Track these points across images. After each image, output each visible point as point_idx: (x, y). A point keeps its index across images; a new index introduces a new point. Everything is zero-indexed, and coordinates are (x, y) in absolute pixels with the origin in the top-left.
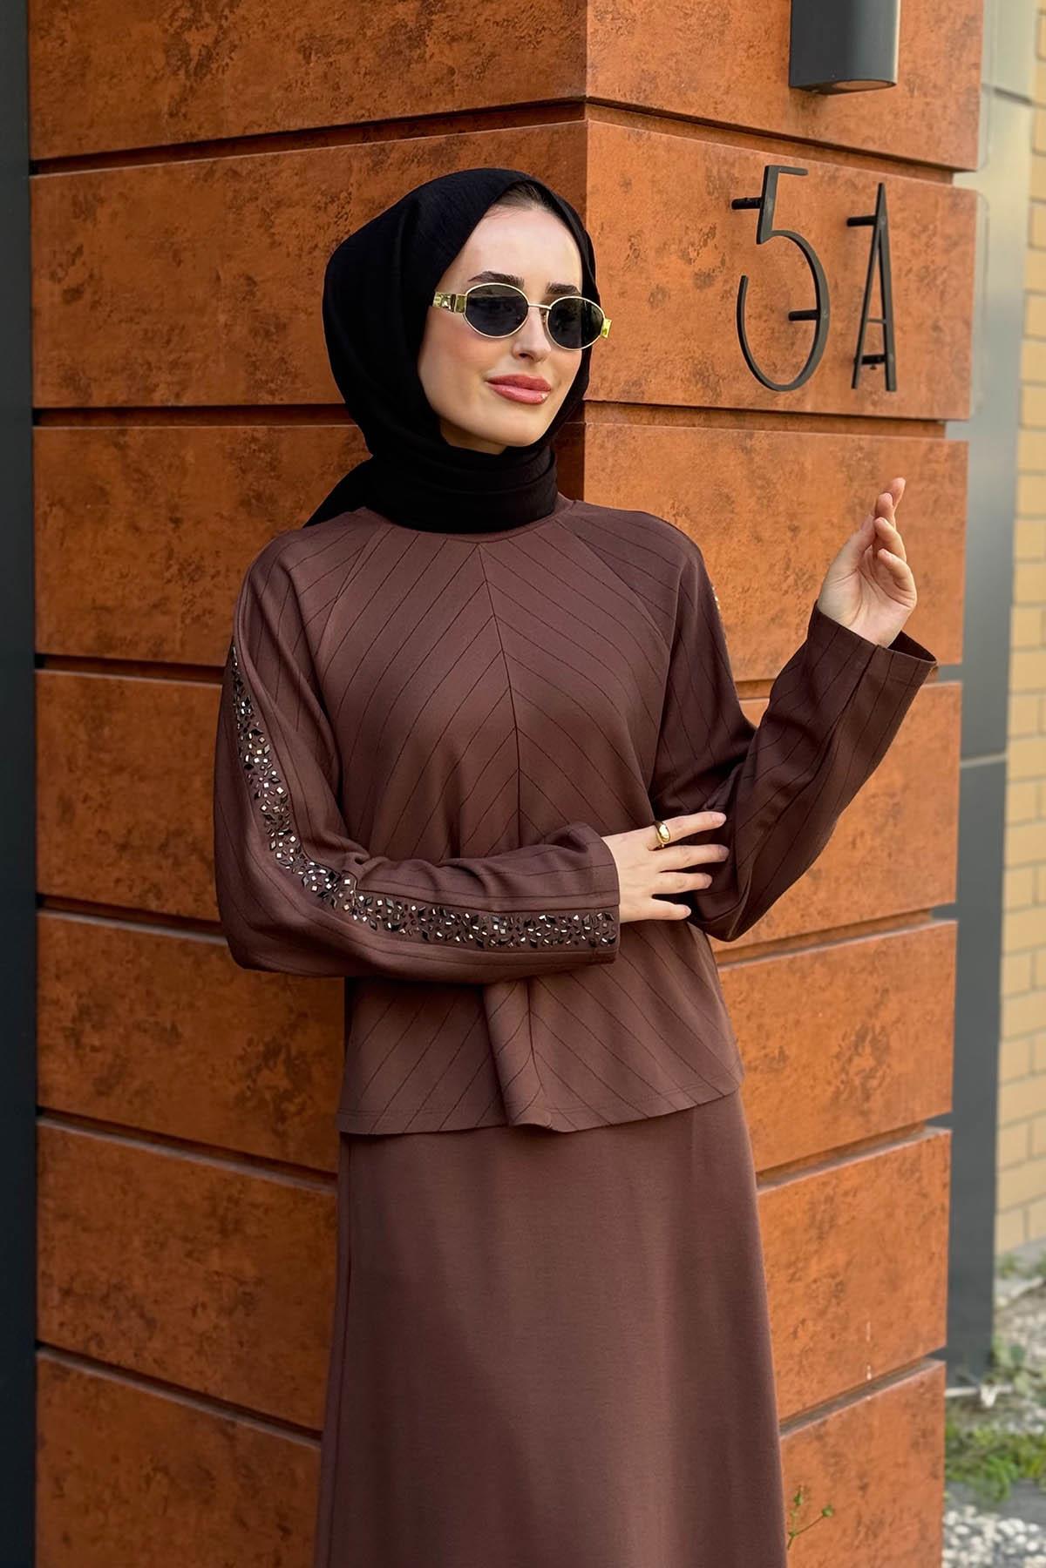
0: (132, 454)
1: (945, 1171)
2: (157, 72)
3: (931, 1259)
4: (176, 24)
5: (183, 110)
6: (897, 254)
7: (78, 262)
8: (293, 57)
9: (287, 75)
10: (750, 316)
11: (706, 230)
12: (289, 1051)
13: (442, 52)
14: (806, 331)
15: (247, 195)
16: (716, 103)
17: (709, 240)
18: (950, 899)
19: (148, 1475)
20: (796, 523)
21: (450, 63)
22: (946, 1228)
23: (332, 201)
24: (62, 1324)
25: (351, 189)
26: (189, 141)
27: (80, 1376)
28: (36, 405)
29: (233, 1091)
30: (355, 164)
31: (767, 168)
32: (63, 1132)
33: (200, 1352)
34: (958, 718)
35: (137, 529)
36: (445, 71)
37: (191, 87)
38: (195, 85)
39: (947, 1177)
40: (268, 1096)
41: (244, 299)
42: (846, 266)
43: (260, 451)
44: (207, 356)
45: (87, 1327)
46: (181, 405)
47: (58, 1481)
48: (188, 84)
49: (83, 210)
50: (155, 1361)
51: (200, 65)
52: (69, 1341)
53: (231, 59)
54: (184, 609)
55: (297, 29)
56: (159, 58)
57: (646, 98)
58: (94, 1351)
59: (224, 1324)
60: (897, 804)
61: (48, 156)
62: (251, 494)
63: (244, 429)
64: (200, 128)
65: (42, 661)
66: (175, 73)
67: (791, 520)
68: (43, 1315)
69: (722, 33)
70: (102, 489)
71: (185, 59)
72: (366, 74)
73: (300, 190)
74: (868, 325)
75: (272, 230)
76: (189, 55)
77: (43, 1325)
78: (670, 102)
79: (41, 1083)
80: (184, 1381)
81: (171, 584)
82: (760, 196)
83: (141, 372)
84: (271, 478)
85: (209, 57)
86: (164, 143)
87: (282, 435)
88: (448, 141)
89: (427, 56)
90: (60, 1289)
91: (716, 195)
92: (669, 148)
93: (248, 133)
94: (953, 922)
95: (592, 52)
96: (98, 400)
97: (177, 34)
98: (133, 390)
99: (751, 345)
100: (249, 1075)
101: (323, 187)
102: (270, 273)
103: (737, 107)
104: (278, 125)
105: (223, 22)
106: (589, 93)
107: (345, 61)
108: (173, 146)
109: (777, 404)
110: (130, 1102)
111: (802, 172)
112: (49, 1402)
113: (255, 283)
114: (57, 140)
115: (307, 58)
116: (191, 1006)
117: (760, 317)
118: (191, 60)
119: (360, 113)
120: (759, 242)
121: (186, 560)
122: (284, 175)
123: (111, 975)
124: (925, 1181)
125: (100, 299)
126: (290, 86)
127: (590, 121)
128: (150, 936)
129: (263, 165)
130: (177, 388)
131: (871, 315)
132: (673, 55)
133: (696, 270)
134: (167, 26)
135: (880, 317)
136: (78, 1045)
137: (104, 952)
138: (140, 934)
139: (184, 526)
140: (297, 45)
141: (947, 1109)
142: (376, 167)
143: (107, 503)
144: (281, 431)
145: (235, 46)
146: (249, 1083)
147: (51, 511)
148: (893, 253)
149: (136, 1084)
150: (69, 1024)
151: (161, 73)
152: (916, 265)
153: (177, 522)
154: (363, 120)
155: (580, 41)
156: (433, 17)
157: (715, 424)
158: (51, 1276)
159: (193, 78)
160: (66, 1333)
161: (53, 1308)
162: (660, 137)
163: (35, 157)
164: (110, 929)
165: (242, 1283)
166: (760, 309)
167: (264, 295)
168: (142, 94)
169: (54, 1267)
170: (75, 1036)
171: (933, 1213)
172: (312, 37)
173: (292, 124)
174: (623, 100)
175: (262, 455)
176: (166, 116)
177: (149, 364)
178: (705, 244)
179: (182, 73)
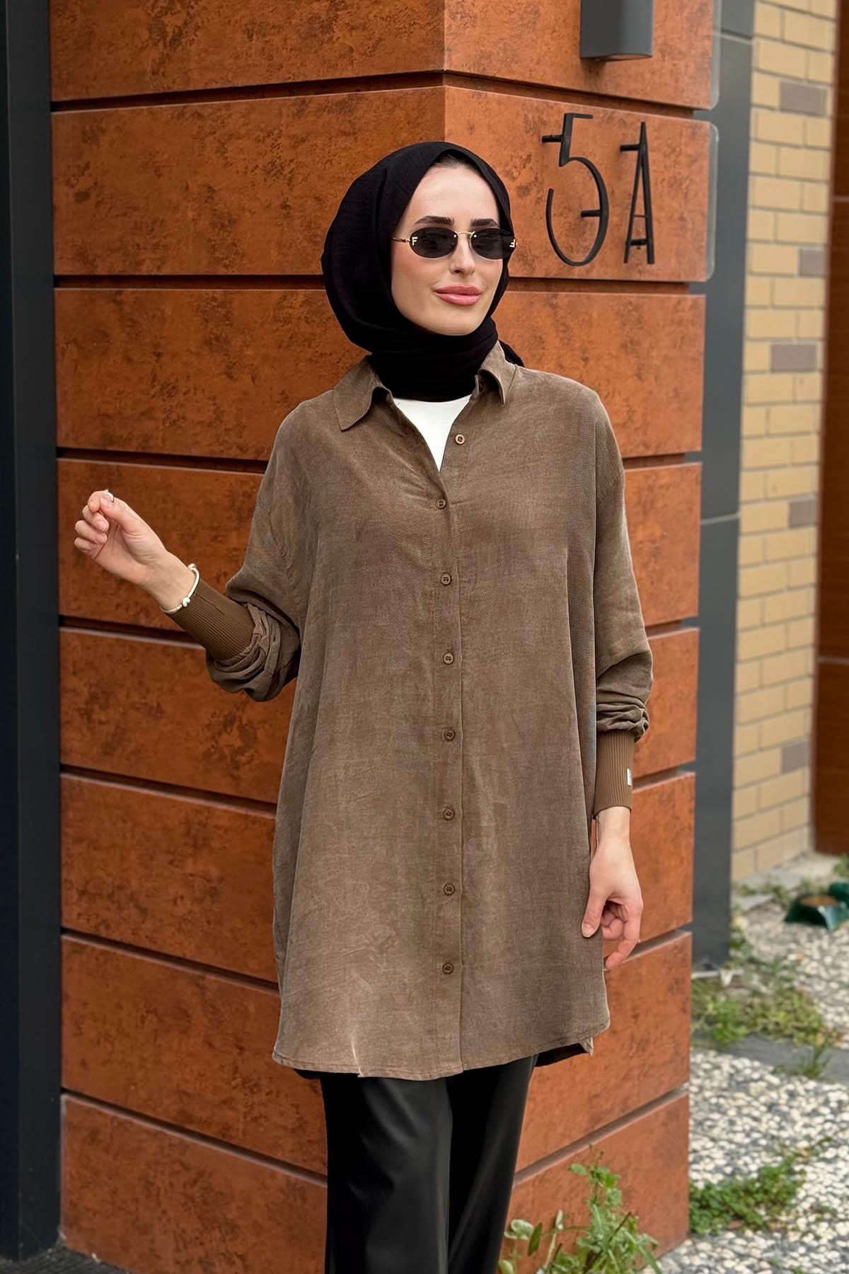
0: (127, 308)
1: (691, 801)
2: (143, 43)
3: (682, 862)
4: (156, 11)
5: (162, 70)
6: (655, 168)
7: (86, 173)
8: (240, 37)
9: (235, 48)
10: (555, 215)
11: (525, 157)
12: (241, 721)
13: (344, 36)
14: (592, 224)
15: (207, 130)
16: (530, 71)
17: (527, 165)
18: (693, 613)
19: (143, 1016)
20: (587, 355)
21: (350, 44)
22: (692, 841)
23: (269, 136)
24: (79, 915)
25: (281, 128)
26: (167, 91)
27: (93, 949)
28: (56, 273)
29: (201, 749)
30: (284, 110)
31: (566, 115)
32: (79, 782)
33: (179, 930)
34: (699, 488)
35: (130, 360)
36: (347, 49)
37: (168, 55)
38: (170, 53)
39: (692, 805)
40: (227, 751)
41: (206, 202)
42: (619, 179)
43: (218, 307)
44: (180, 241)
45: (98, 916)
46: (161, 274)
47: (77, 1024)
48: (165, 52)
49: (90, 137)
50: (147, 937)
51: (173, 39)
52: (85, 927)
53: (196, 35)
54: (164, 416)
55: (243, 17)
56: (145, 35)
57: (484, 69)
58: (103, 933)
59: (196, 909)
60: (657, 548)
61: (65, 99)
62: (212, 336)
63: (206, 292)
64: (174, 83)
65: (62, 452)
66: (156, 44)
67: (583, 353)
68: (65, 909)
69: (535, 23)
70: (104, 332)
71: (163, 35)
72: (291, 49)
73: (245, 127)
74: (636, 219)
75: (226, 155)
76: (165, 32)
77: (65, 916)
78: (499, 71)
79: (62, 747)
80: (168, 950)
81: (154, 400)
82: (561, 133)
83: (132, 251)
84: (227, 325)
85: (181, 34)
86: (148, 92)
87: (233, 296)
88: (350, 98)
89: (334, 39)
90: (78, 890)
91: (531, 133)
92: (500, 103)
93: (208, 88)
94: (696, 630)
95: (448, 41)
96: (101, 270)
97: (157, 18)
98: (127, 263)
99: (556, 234)
100: (213, 738)
101: (263, 126)
102: (224, 184)
103: (545, 73)
104: (229, 82)
105: (190, 9)
106: (446, 67)
107: (277, 40)
108: (154, 95)
109: (574, 274)
110: (128, 759)
111: (589, 117)
112: (70, 970)
113: (213, 190)
114: (70, 88)
115: (250, 37)
116: (171, 691)
117: (562, 215)
118: (167, 36)
119: (287, 76)
120: (560, 165)
121: (165, 382)
122: (234, 117)
123: (113, 671)
124: (677, 808)
125: (103, 199)
126: (238, 56)
127: (447, 86)
128: (141, 644)
129: (219, 110)
130: (159, 263)
131: (637, 212)
132: (501, 39)
133: (518, 185)
134: (150, 11)
135: (643, 213)
136: (89, 719)
137: (108, 655)
138: (135, 642)
139: (165, 359)
140: (244, 28)
141: (692, 758)
142: (300, 113)
143: (108, 342)
144: (232, 293)
145: (199, 27)
146: (213, 743)
147: (68, 347)
148: (652, 168)
149: (132, 746)
150: (84, 706)
151: (146, 43)
152: (667, 175)
153: (159, 355)
154: (290, 81)
155: (439, 33)
156: (339, 13)
157: (532, 288)
158: (71, 882)
159: (168, 48)
160: (82, 921)
161: (72, 904)
162: (493, 95)
163: (54, 99)
164: (112, 639)
165: (209, 881)
166: (561, 209)
167: (220, 199)
168: (132, 59)
169: (73, 875)
170: (87, 714)
171: (682, 830)
172: (253, 23)
173: (239, 82)
174: (468, 71)
175: (220, 309)
176: (150, 74)
177: (138, 246)
178: (524, 167)
179: (161, 44)
